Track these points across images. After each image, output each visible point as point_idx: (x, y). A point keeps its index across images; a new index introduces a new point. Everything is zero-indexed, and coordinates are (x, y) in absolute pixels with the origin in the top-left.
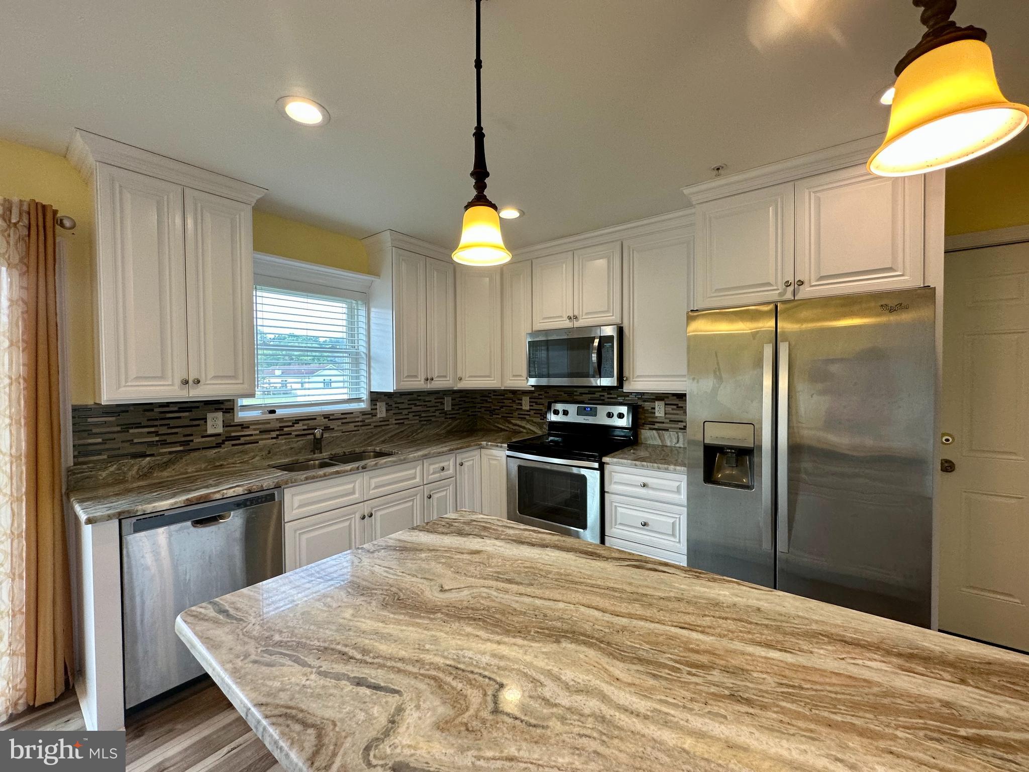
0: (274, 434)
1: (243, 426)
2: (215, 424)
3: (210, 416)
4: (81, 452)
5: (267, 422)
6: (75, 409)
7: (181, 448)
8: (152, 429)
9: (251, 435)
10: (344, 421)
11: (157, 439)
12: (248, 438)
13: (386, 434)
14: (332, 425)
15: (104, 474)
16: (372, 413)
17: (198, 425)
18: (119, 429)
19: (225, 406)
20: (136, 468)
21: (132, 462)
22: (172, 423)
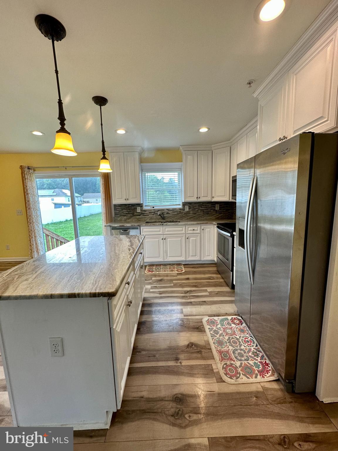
0: (153, 214)
1: (145, 211)
2: (139, 210)
3: (138, 208)
4: (116, 214)
5: (151, 210)
6: (114, 205)
7: (132, 215)
8: (127, 210)
9: (147, 213)
10: (173, 211)
11: (128, 212)
12: (146, 214)
13: (188, 217)
14: (170, 212)
15: (119, 219)
16: (183, 209)
17: (135, 210)
18: (121, 210)
19: (140, 205)
20: (124, 218)
21: (123, 217)
22: (130, 209)
